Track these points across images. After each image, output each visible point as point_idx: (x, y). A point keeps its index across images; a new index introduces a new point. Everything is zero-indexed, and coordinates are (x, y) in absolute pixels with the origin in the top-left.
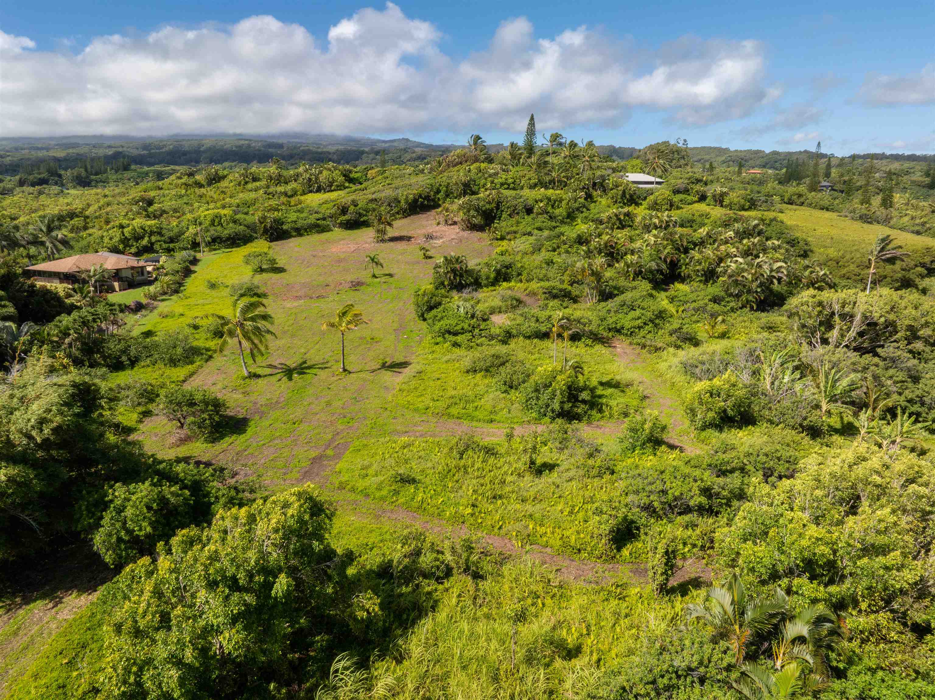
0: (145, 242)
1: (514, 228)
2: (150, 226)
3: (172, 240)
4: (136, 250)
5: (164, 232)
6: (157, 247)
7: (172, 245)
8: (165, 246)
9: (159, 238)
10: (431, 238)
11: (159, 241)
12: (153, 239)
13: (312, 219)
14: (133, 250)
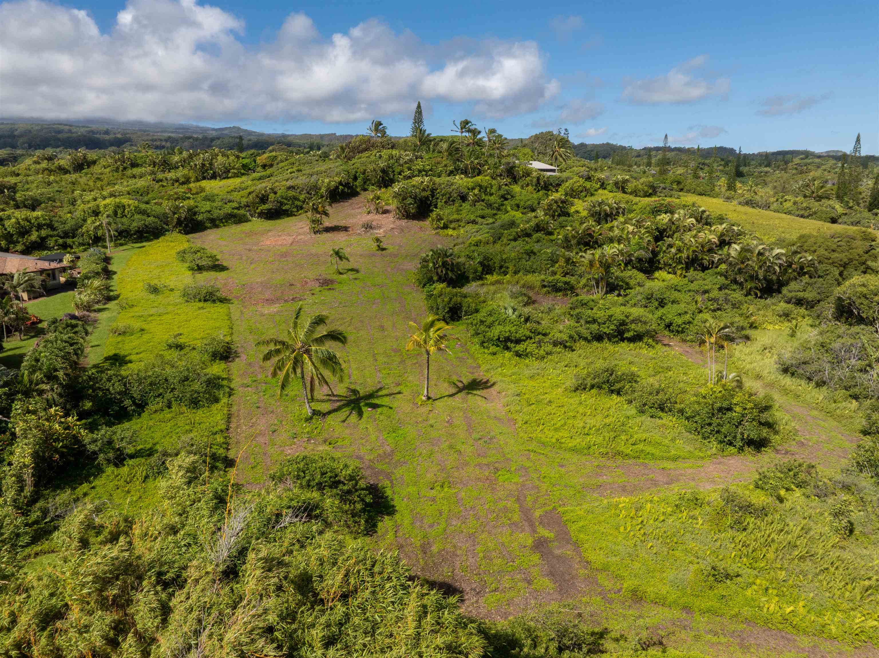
0: (34, 236)
1: (455, 216)
2: (37, 218)
3: (66, 235)
4: (23, 247)
5: (56, 225)
6: (51, 242)
7: (69, 241)
8: (61, 241)
9: (49, 232)
10: (371, 228)
11: (52, 236)
12: (44, 233)
13: (228, 209)
14: (19, 247)
